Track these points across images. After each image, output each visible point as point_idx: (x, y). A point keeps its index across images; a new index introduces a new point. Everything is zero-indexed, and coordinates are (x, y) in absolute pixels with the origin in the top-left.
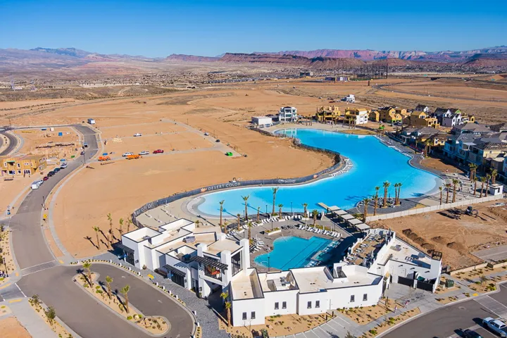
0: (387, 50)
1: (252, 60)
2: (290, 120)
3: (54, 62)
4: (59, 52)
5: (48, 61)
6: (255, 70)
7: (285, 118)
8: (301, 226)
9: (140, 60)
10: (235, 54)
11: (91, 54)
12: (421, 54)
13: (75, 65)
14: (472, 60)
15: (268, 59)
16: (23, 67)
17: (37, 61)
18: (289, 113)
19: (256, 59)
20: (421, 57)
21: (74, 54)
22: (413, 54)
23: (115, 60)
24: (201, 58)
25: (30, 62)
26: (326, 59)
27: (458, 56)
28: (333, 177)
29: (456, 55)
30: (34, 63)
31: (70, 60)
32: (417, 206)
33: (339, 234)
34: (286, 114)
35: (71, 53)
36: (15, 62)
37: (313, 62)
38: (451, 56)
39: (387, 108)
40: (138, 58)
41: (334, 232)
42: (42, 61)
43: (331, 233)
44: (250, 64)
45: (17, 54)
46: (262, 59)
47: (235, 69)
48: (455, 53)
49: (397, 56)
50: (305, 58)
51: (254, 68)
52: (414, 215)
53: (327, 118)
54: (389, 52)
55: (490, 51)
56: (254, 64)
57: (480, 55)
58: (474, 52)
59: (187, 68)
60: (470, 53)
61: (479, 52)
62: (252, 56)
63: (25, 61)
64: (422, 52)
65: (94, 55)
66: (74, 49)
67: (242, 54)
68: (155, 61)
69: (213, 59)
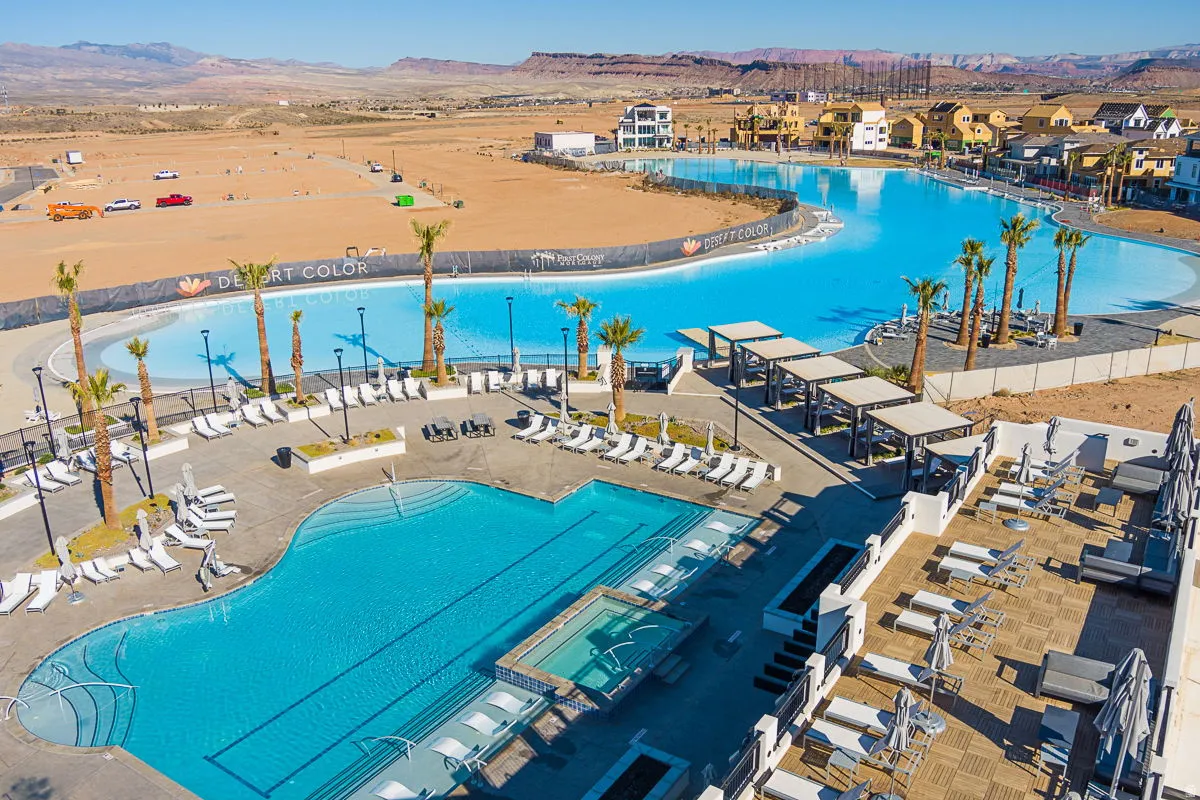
0: (923, 52)
1: (597, 68)
2: (650, 143)
3: (119, 77)
4: (132, 52)
5: (104, 74)
6: (601, 91)
7: (637, 136)
8: (536, 421)
9: (326, 72)
10: (555, 56)
11: (208, 56)
12: (1006, 61)
13: (165, 84)
14: (1134, 72)
15: (634, 67)
16: (39, 86)
17: (76, 75)
18: (648, 123)
19: (605, 68)
20: (1006, 68)
21: (168, 59)
22: (987, 60)
23: (267, 72)
24: (472, 67)
25: (58, 77)
26: (775, 66)
27: (1096, 67)
28: (761, 253)
29: (1090, 64)
30: (69, 77)
31: (156, 72)
32: (1162, 338)
33: (760, 469)
34: (638, 123)
35: (160, 55)
36: (20, 76)
37: (743, 73)
38: (1079, 67)
39: (946, 107)
40: (322, 68)
41: (727, 458)
42: (88, 73)
43: (715, 463)
44: (591, 79)
45: (27, 58)
46: (620, 68)
47: (551, 88)
48: (1088, 58)
49: (948, 62)
50: (724, 64)
51: (598, 86)
52: (1178, 376)
53: (762, 138)
54: (928, 56)
55: (1173, 55)
56: (599, 79)
57: (1148, 62)
58: (1137, 57)
59: (437, 87)
60: (1125, 59)
61: (1147, 57)
62: (597, 61)
63: (48, 74)
64: (1008, 55)
65: (215, 61)
66: (168, 46)
67: (571, 56)
68: (363, 73)
69: (500, 69)
